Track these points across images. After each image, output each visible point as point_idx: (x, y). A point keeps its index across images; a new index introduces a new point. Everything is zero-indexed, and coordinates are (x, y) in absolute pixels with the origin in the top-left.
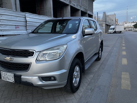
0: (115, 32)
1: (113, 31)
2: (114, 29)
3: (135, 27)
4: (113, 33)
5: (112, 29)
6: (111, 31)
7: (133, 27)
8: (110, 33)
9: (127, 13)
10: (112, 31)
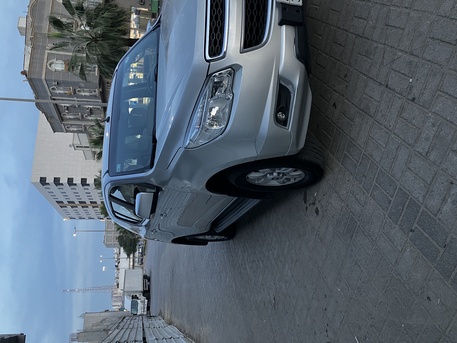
0: (147, 293)
1: (142, 298)
2: (135, 297)
3: (135, 251)
4: (148, 298)
5: (134, 306)
6: (140, 305)
7: (131, 256)
8: (148, 308)
9: (85, 290)
10: (143, 302)
